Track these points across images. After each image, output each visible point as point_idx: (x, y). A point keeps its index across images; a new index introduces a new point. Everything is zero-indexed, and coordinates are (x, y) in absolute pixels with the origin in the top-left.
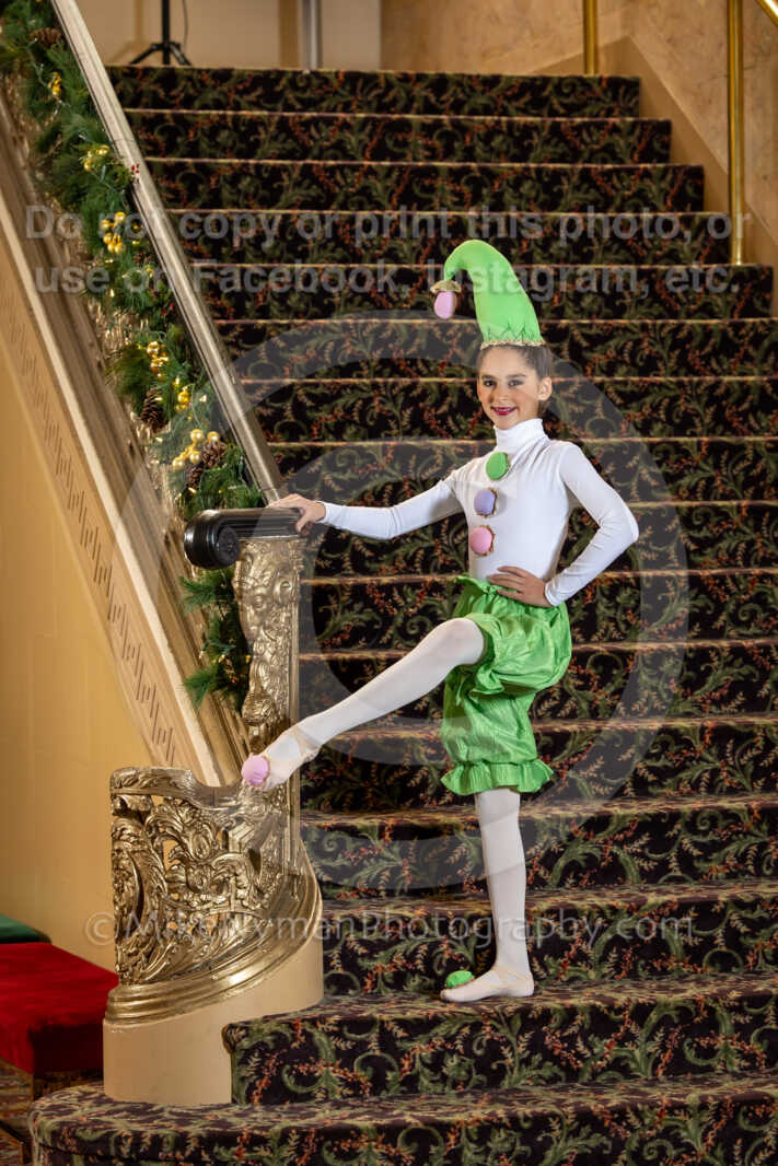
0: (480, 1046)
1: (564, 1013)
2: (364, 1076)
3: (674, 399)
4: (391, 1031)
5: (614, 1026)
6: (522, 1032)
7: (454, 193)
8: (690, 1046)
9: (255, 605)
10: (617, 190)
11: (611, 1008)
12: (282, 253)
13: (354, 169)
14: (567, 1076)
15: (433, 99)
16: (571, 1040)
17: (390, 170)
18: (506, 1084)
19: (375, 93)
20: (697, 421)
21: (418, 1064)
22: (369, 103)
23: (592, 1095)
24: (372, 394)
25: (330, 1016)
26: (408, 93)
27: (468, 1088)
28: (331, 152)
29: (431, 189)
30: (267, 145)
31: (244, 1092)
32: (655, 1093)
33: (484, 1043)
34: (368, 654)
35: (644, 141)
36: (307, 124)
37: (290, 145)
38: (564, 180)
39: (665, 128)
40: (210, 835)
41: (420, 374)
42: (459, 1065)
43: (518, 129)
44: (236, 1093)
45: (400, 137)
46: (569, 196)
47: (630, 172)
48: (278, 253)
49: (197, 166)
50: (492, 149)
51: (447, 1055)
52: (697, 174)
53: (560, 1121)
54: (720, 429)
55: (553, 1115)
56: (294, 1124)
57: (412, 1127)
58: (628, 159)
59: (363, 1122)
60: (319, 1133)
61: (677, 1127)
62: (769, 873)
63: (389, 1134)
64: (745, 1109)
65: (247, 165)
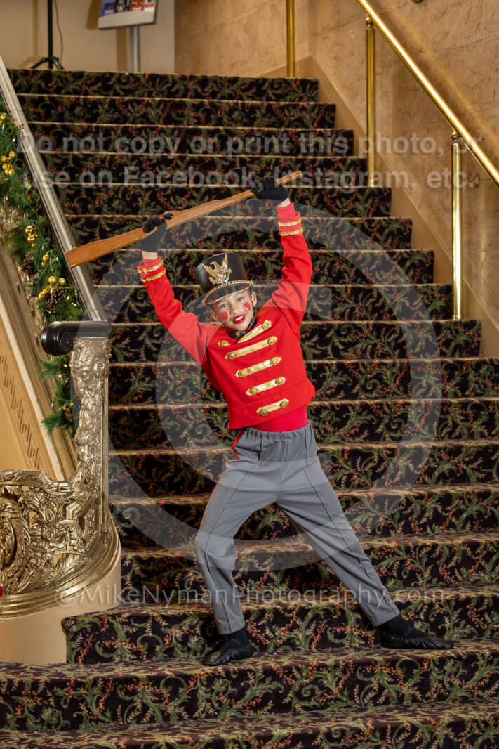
1: (258, 613)
2: (143, 648)
3: (332, 263)
4: (159, 622)
5: (287, 620)
8: (331, 632)
9: (82, 377)
11: (285, 610)
13: (153, 129)
14: (260, 648)
15: (200, 90)
16: (262, 628)
17: (174, 129)
19: (166, 86)
20: (346, 275)
21: (174, 641)
22: (163, 92)
23: (273, 660)
25: (123, 613)
26: (185, 86)
28: (140, 120)
30: (103, 115)
31: (73, 657)
32: (310, 658)
33: (212, 629)
34: (152, 407)
35: (320, 115)
36: (126, 104)
37: (116, 115)
39: (332, 108)
40: (55, 509)
41: (187, 247)
42: (198, 642)
43: (248, 108)
44: (68, 657)
45: (180, 112)
49: (62, 126)
50: (233, 120)
51: (191, 637)
52: (350, 134)
53: (254, 674)
54: (359, 280)
55: (250, 671)
56: (101, 675)
57: (169, 677)
58: (310, 126)
59: (141, 674)
60: (115, 680)
61: (321, 678)
62: (379, 533)
63: (155, 681)
64: (360, 667)
65: (91, 126)
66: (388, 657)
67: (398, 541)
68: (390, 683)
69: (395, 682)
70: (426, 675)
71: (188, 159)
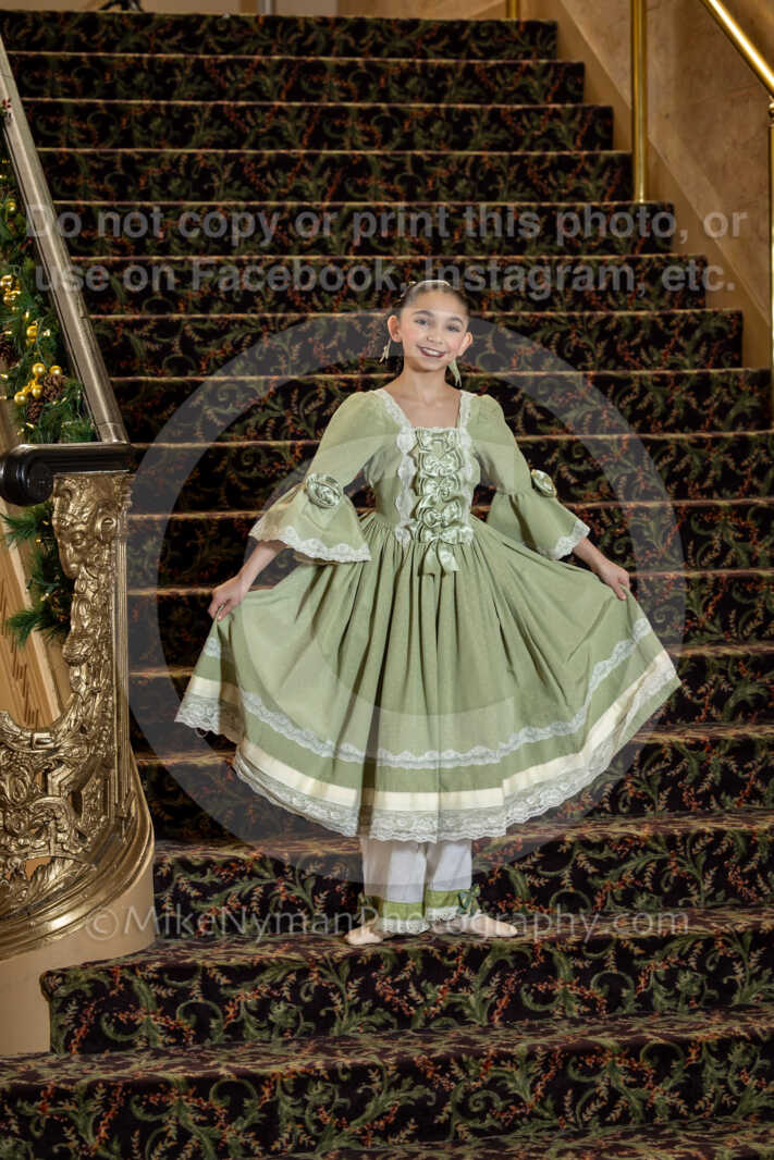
0: (308, 993)
1: (395, 959)
2: (186, 1024)
3: (565, 334)
4: (214, 979)
6: (350, 978)
7: (364, 133)
8: (528, 991)
9: (74, 542)
10: (527, 130)
11: (444, 953)
12: (188, 191)
13: (265, 109)
14: (399, 1022)
15: (352, 42)
16: (403, 986)
17: (301, 110)
18: (335, 1031)
19: (294, 36)
20: (588, 356)
21: (243, 1012)
22: (288, 47)
23: (419, 1044)
24: (260, 329)
25: (151, 962)
26: (328, 37)
27: (295, 1036)
28: (247, 94)
29: (342, 129)
30: (182, 88)
31: (62, 1041)
32: (485, 1041)
33: (312, 989)
35: (557, 82)
36: (222, 66)
37: (205, 87)
38: (474, 121)
39: (578, 70)
40: (28, 779)
41: (315, 309)
42: (286, 1012)
43: (432, 71)
44: (54, 1042)
45: (315, 79)
46: (480, 136)
47: (540, 112)
48: (184, 191)
49: (107, 106)
50: (406, 91)
51: (273, 1003)
52: (606, 114)
53: (381, 1073)
54: (611, 363)
55: (374, 1067)
56: (104, 1076)
57: (226, 1080)
58: (540, 100)
59: (175, 1075)
60: (127, 1086)
61: (504, 1078)
62: (624, 810)
63: (200, 1087)
64: (574, 1059)
65: (157, 106)
66: (627, 1038)
67: (656, 826)
68: (630, 1085)
69: (640, 1084)
70: (696, 1070)
71: (322, 159)
